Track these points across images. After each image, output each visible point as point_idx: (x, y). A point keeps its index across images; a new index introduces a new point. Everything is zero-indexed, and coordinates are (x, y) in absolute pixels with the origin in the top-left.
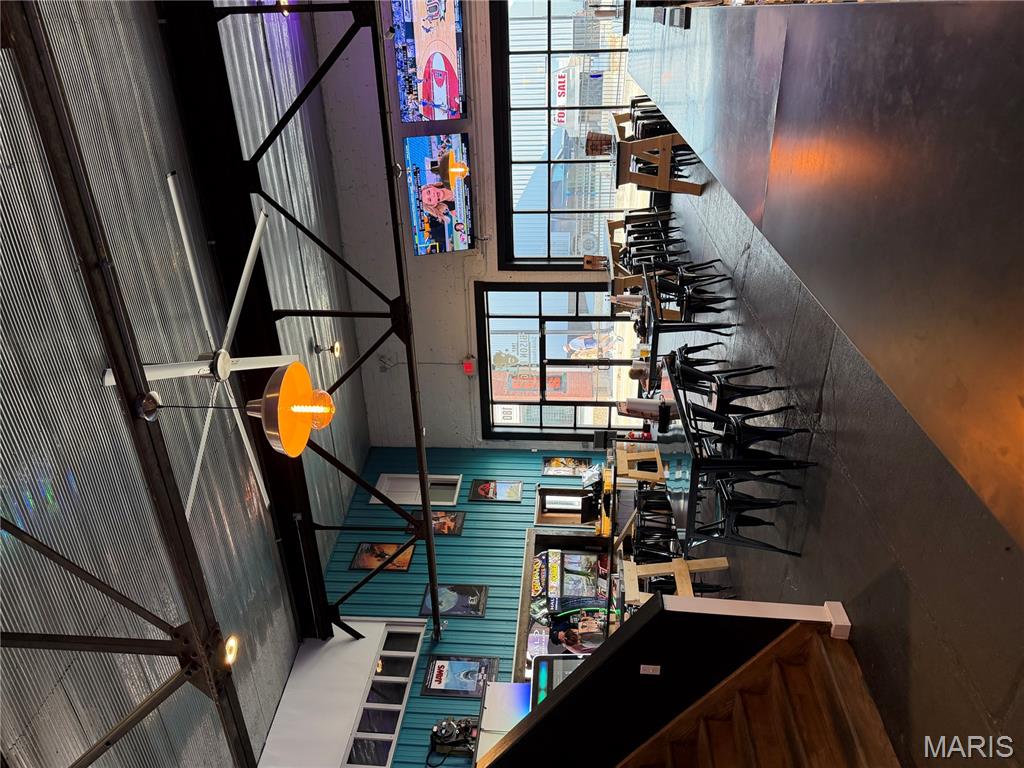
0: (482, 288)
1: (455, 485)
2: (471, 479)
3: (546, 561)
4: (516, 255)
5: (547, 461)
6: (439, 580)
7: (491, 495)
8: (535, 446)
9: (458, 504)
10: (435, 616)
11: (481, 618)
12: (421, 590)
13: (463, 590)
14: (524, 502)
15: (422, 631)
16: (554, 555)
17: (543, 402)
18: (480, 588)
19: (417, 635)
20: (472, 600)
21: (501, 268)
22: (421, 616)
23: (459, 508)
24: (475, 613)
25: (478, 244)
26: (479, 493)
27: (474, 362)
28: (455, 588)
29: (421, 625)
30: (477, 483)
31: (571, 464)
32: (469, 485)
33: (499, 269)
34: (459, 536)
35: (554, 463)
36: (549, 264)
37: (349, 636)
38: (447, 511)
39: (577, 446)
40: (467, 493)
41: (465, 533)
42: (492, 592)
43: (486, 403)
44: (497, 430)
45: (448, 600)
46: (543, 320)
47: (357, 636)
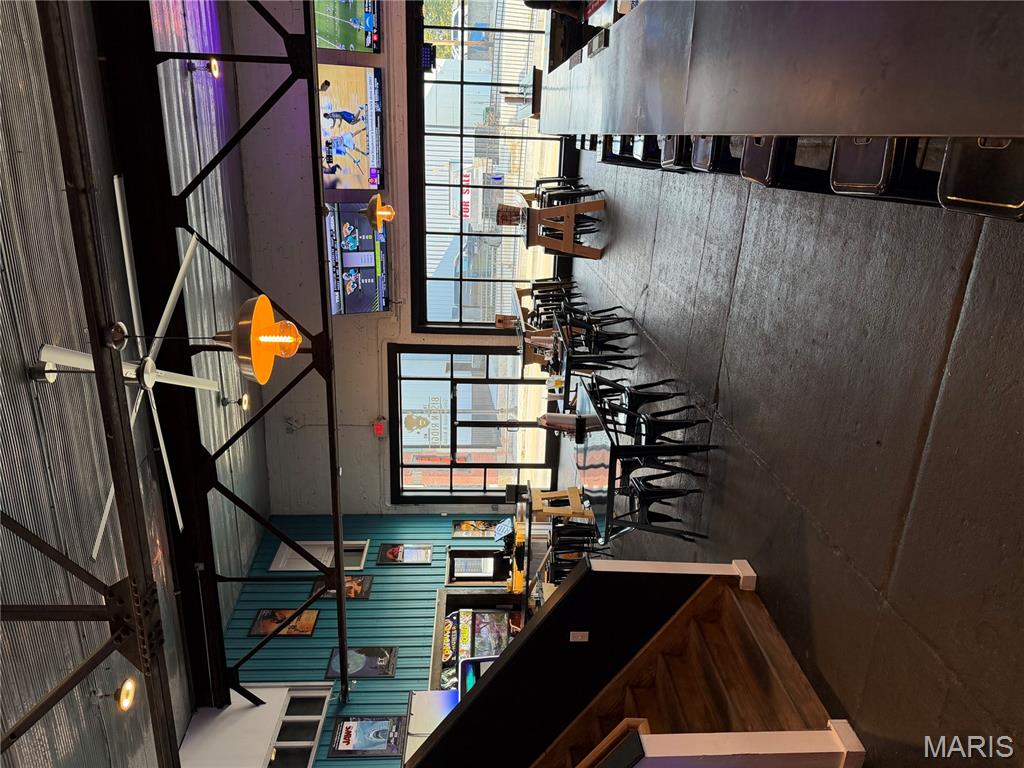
0: (395, 350)
1: (362, 551)
2: (379, 543)
3: (457, 622)
4: (429, 320)
5: (457, 524)
6: (349, 643)
7: (399, 558)
8: (445, 510)
9: (365, 568)
10: (344, 678)
11: (392, 678)
12: (326, 654)
13: (371, 652)
14: (434, 564)
15: (328, 694)
16: (465, 615)
17: (454, 465)
18: (390, 649)
19: (322, 700)
20: (381, 662)
21: (415, 330)
22: (327, 679)
23: (365, 573)
24: (385, 675)
25: (393, 306)
26: (388, 557)
27: (385, 424)
28: (362, 650)
29: (327, 688)
30: (385, 547)
31: (482, 527)
32: (377, 550)
33: (412, 332)
34: (367, 599)
35: (464, 526)
36: (461, 329)
37: (249, 703)
38: (354, 575)
39: (486, 509)
40: (375, 557)
41: (372, 596)
42: (402, 652)
43: (396, 466)
44: (406, 494)
45: (356, 662)
46: (454, 382)
47: (257, 702)
